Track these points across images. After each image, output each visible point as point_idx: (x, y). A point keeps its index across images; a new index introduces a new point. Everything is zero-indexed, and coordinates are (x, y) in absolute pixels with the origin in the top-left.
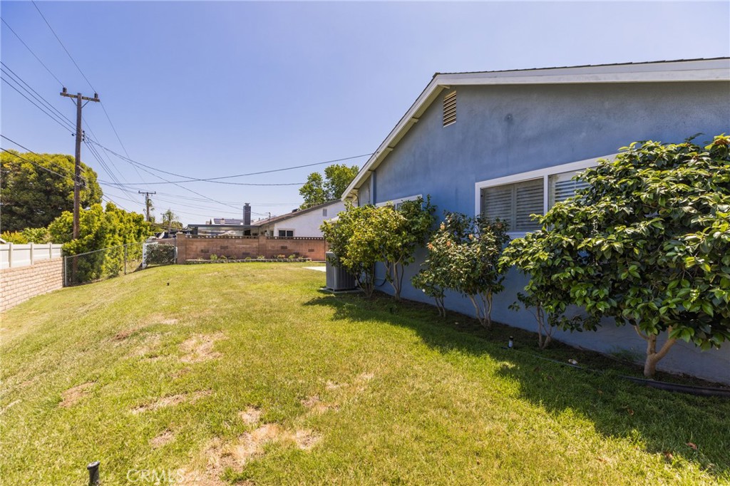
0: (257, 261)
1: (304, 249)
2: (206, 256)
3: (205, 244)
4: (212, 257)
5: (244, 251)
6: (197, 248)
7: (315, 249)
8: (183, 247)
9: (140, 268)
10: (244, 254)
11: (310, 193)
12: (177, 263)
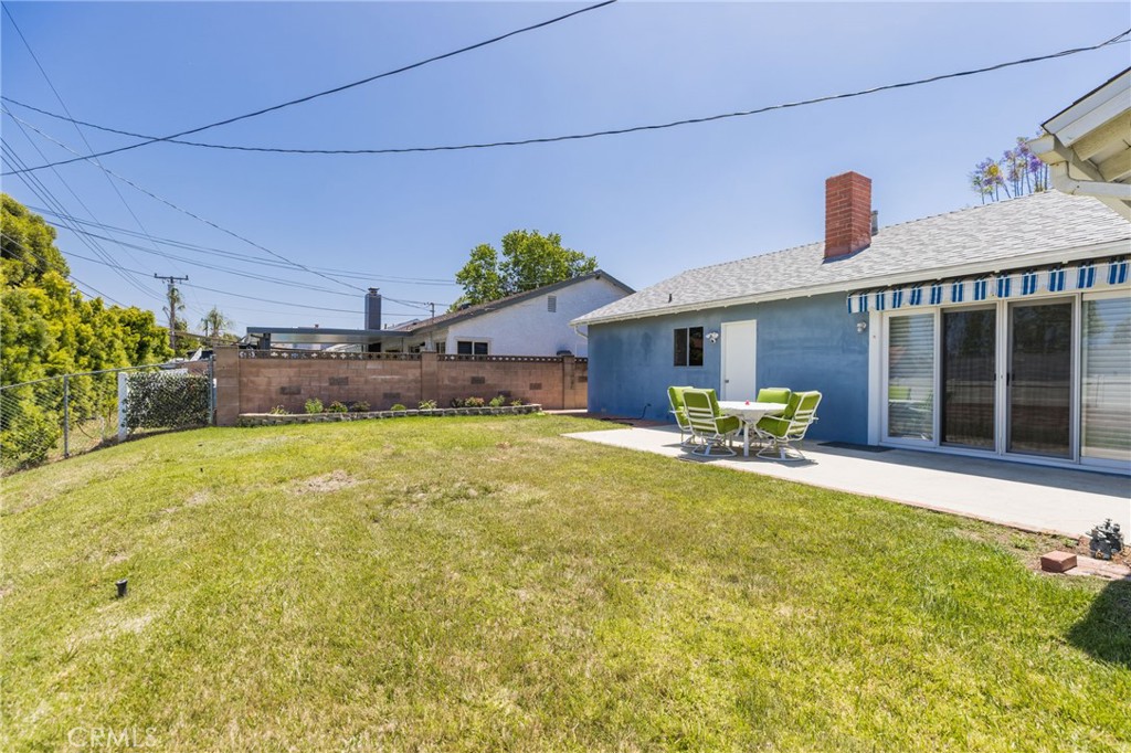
0: (421, 414)
1: (520, 383)
2: (294, 405)
3: (291, 372)
4: (310, 405)
5: (387, 388)
6: (269, 383)
7: (544, 383)
8: (233, 382)
9: (109, 443)
10: (386, 396)
11: (475, 281)
12: (215, 424)
